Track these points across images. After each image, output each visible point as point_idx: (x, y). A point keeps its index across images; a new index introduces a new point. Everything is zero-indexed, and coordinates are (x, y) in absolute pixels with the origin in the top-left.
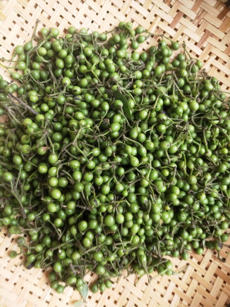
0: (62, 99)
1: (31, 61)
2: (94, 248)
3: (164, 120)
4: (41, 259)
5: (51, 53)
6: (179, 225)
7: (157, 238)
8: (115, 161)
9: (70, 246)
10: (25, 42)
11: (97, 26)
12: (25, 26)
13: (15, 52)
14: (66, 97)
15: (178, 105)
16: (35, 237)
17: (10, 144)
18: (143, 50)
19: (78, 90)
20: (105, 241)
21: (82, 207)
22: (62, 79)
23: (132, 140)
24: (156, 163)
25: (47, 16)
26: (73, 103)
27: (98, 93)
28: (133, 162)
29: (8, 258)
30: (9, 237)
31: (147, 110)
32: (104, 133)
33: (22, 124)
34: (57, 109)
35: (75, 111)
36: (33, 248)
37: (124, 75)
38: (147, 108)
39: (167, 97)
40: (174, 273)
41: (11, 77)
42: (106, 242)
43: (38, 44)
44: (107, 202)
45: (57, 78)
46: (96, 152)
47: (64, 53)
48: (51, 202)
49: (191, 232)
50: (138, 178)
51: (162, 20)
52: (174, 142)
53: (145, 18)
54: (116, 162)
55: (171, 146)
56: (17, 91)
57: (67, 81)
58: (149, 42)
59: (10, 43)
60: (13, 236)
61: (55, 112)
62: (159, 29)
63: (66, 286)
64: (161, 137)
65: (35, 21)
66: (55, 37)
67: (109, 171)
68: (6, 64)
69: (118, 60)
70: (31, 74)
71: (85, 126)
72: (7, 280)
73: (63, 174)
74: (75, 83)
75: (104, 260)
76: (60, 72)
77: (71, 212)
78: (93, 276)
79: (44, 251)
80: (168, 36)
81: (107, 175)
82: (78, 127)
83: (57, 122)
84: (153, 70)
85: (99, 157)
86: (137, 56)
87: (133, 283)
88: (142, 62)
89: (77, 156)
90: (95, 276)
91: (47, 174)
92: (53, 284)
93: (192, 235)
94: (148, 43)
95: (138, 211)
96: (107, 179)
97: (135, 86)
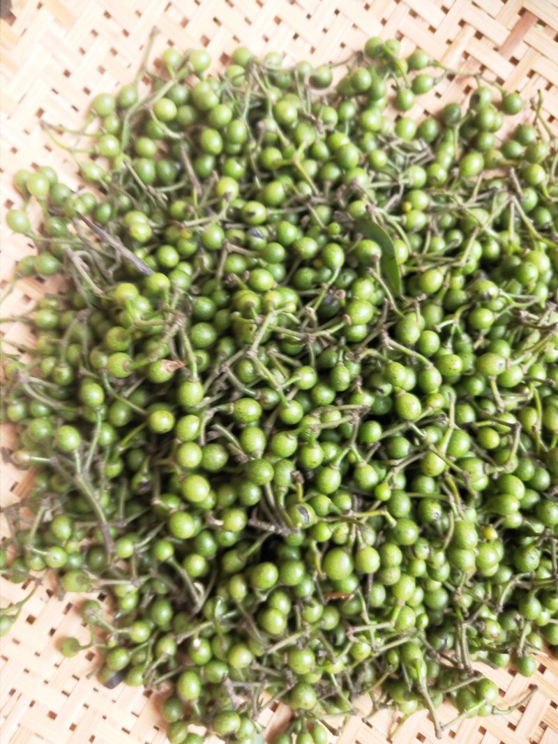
0: (216, 236)
1: (134, 136)
2: (292, 640)
3: (490, 297)
4: (143, 663)
5: (187, 114)
6: (519, 582)
7: (459, 614)
8: (357, 403)
9: (224, 628)
10: (120, 87)
11: (308, 48)
12: (121, 44)
13: (94, 111)
14: (225, 230)
15: (524, 258)
16: (129, 603)
17: (74, 352)
18: (426, 112)
19: (259, 211)
20: (321, 619)
21: (264, 526)
22: (216, 184)
23: (403, 348)
24: (463, 411)
25: (179, 19)
26: (247, 245)
27: (312, 223)
28: (405, 406)
29: (57, 657)
30: (61, 599)
31: (444, 269)
32: (329, 328)
33: (108, 298)
34: (202, 261)
35: (251, 268)
36: (125, 631)
37: (380, 176)
38: (442, 265)
39: (493, 237)
40: (496, 711)
41: (78, 176)
42: (322, 622)
43: (154, 89)
44: (332, 514)
45: (203, 179)
46: (307, 377)
47: (223, 114)
48: (179, 511)
49: (549, 601)
50: (417, 452)
51: (479, 35)
52: (513, 357)
53: (432, 29)
54: (361, 406)
55: (509, 366)
56: (94, 212)
57: (230, 187)
58: (440, 92)
59: (82, 88)
60: (72, 597)
61: (194, 270)
62: (470, 58)
63: (207, 734)
64: (480, 342)
65: (148, 31)
66: (197, 73)
67: (338, 430)
68: (68, 141)
69: (362, 137)
70: (133, 167)
71: (281, 306)
72: (53, 715)
73: (214, 435)
74: (250, 195)
75: (315, 672)
76: (208, 163)
77: (230, 538)
78: (277, 711)
79: (152, 641)
80: (493, 78)
81: (332, 441)
82: (264, 311)
83: (200, 295)
84: (455, 164)
85: (315, 390)
86: (410, 128)
87: (386, 735)
88: (425, 145)
89: (255, 387)
90: (284, 712)
91: (171, 434)
92: (174, 732)
93: (550, 608)
94: (438, 95)
95: (415, 539)
96: (332, 451)
97: (408, 206)
